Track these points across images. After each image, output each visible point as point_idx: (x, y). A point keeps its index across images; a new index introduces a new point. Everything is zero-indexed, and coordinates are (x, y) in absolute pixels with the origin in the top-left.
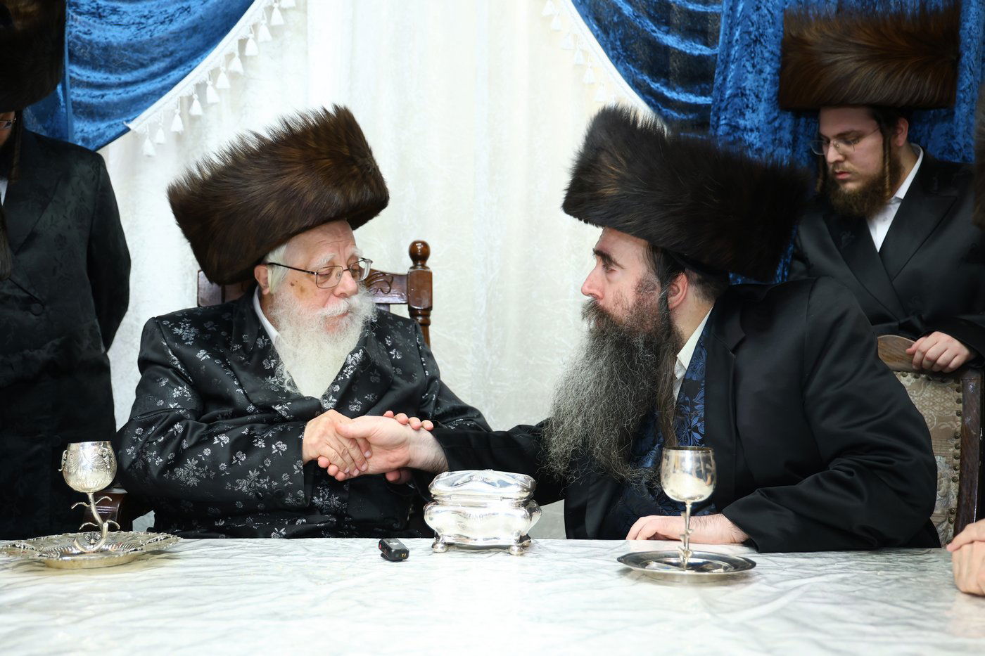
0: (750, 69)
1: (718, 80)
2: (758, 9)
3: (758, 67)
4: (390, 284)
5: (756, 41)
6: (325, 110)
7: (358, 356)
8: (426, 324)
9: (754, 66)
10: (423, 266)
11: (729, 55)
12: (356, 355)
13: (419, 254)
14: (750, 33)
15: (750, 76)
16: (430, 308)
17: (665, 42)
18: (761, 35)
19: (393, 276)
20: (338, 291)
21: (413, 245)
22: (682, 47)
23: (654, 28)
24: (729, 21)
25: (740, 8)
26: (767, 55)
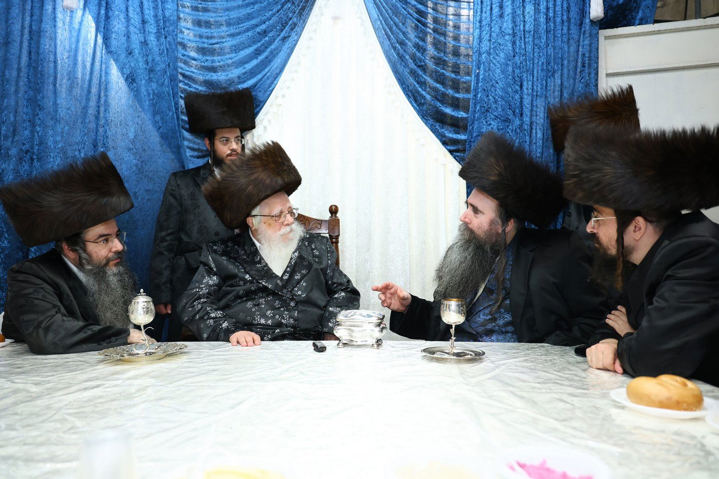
0: (485, 123)
1: (470, 128)
2: (488, 96)
3: (488, 123)
4: (320, 225)
5: (487, 111)
6: (268, 143)
7: (296, 254)
8: (337, 242)
9: (486, 122)
10: (335, 216)
11: (474, 117)
12: (296, 253)
13: (334, 211)
14: (484, 107)
15: (485, 126)
16: (339, 235)
17: (445, 111)
18: (489, 108)
19: (322, 221)
20: (285, 223)
21: (331, 207)
22: (453, 113)
23: (440, 105)
24: (474, 101)
25: (479, 95)
26: (492, 117)
